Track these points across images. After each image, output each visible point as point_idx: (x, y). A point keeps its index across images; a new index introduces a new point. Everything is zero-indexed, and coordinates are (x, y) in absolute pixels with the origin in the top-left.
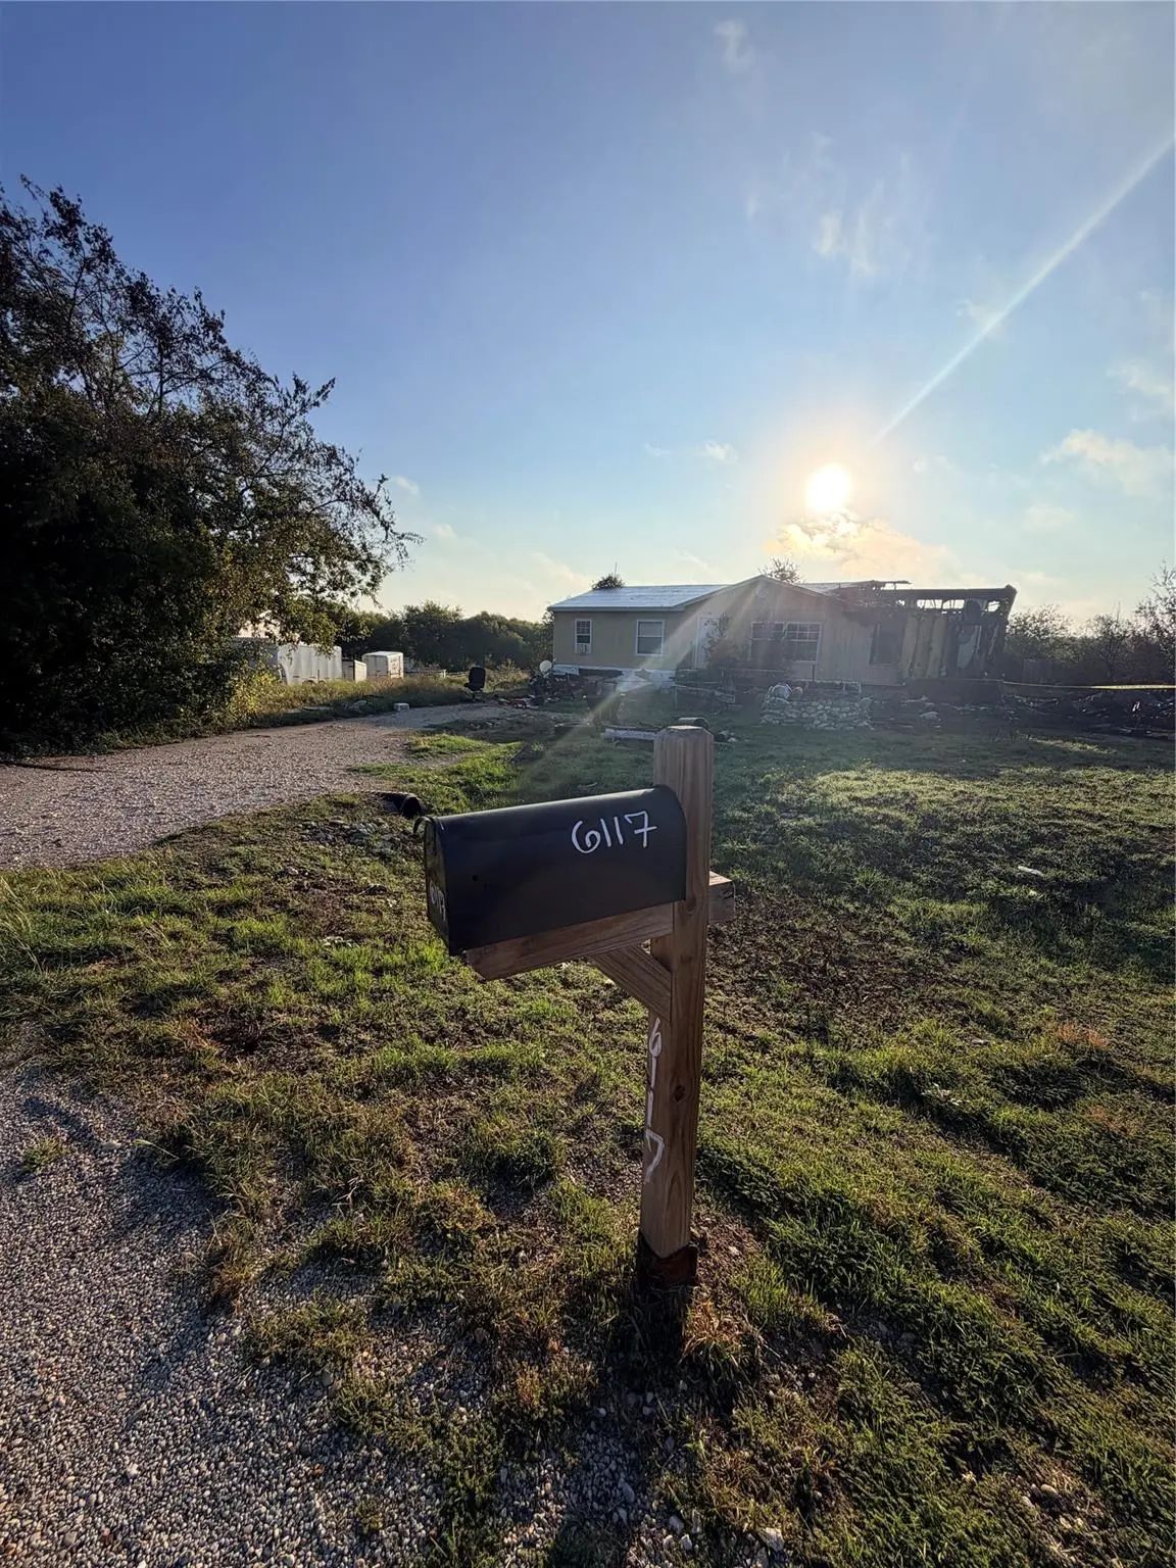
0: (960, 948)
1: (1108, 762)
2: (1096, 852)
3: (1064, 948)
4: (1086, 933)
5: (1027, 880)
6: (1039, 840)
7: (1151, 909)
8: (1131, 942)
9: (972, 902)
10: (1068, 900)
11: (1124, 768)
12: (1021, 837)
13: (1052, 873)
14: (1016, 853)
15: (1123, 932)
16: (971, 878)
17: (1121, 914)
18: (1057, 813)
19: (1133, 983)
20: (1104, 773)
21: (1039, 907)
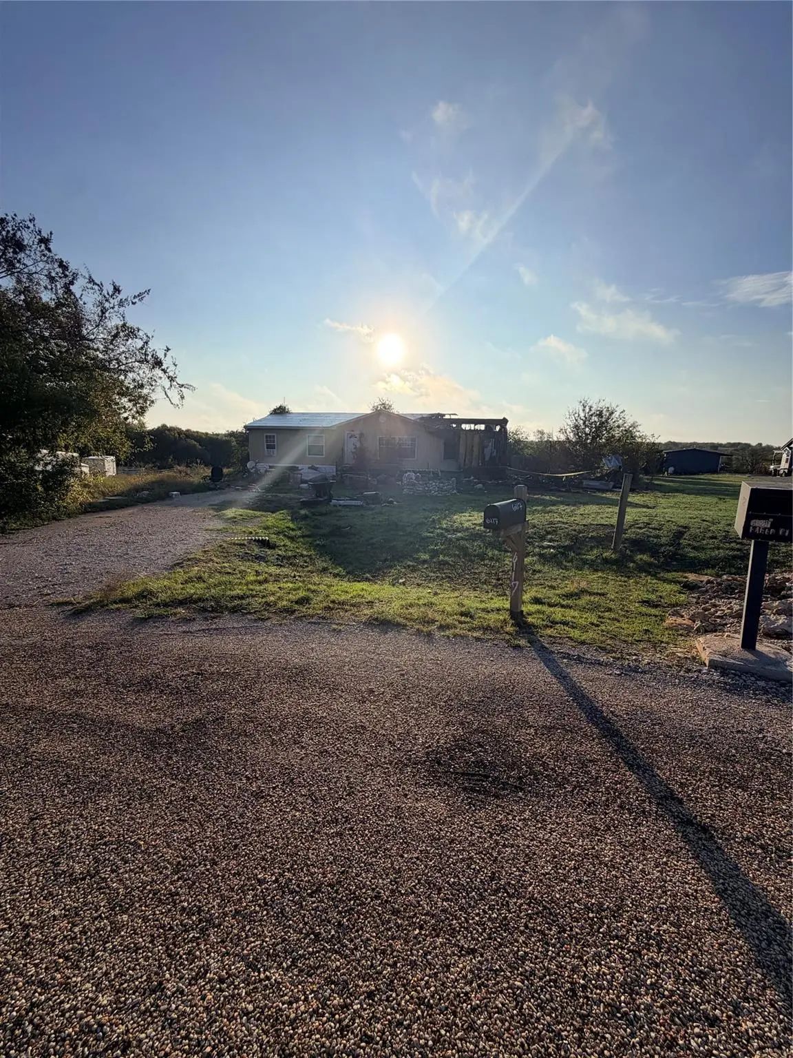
0: (534, 571)
1: (562, 503)
2: (568, 535)
3: (566, 566)
4: (571, 561)
5: (549, 547)
6: (548, 533)
7: (588, 551)
8: (585, 562)
9: (532, 556)
10: (564, 551)
11: (568, 505)
12: (543, 532)
13: (556, 543)
14: (542, 538)
15: (582, 559)
16: (530, 548)
17: (580, 554)
18: (551, 523)
19: (588, 573)
20: (562, 507)
21: (555, 555)
